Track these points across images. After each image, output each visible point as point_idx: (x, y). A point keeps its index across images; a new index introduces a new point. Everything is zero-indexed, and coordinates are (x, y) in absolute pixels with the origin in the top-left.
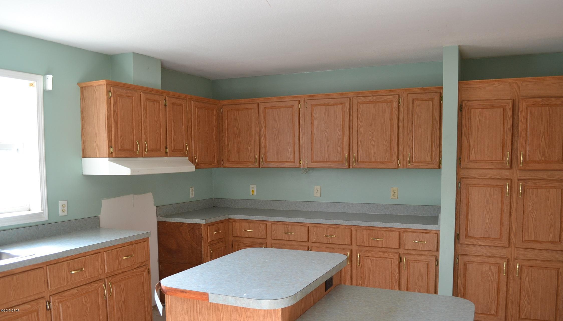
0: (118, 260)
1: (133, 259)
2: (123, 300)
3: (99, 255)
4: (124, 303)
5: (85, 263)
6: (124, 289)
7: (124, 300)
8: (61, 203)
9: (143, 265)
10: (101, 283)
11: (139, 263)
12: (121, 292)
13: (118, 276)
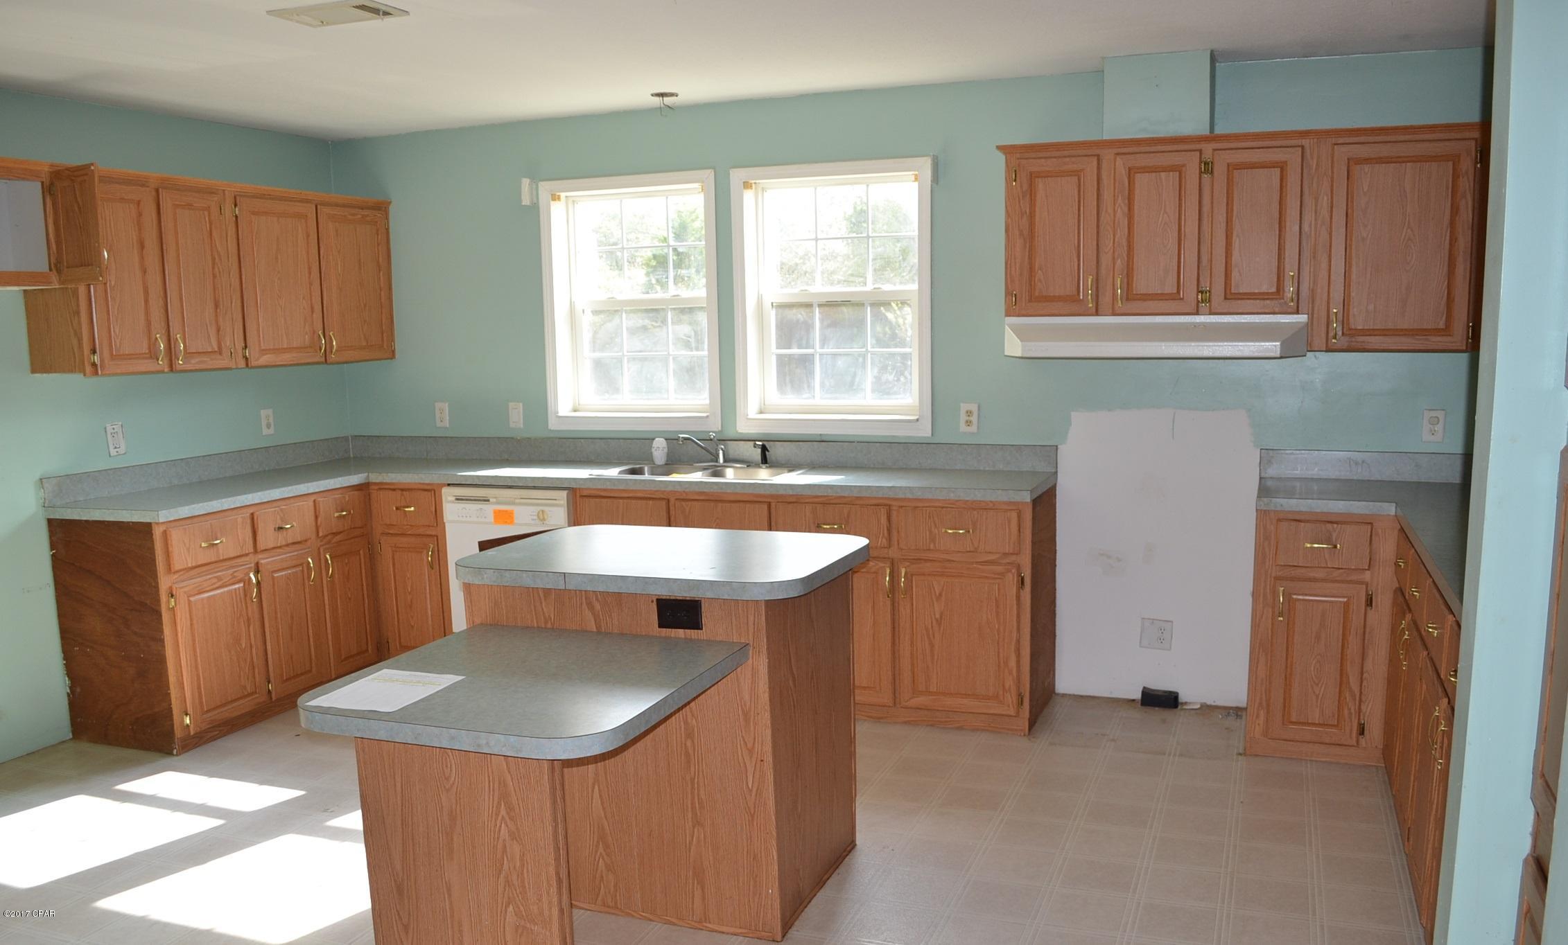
0: (931, 532)
1: (971, 540)
2: (938, 616)
3: (882, 509)
4: (939, 622)
5: (848, 517)
6: (940, 595)
7: (941, 617)
8: (964, 407)
9: (1008, 561)
10: (882, 565)
11: (999, 553)
12: (934, 599)
13: (928, 564)
